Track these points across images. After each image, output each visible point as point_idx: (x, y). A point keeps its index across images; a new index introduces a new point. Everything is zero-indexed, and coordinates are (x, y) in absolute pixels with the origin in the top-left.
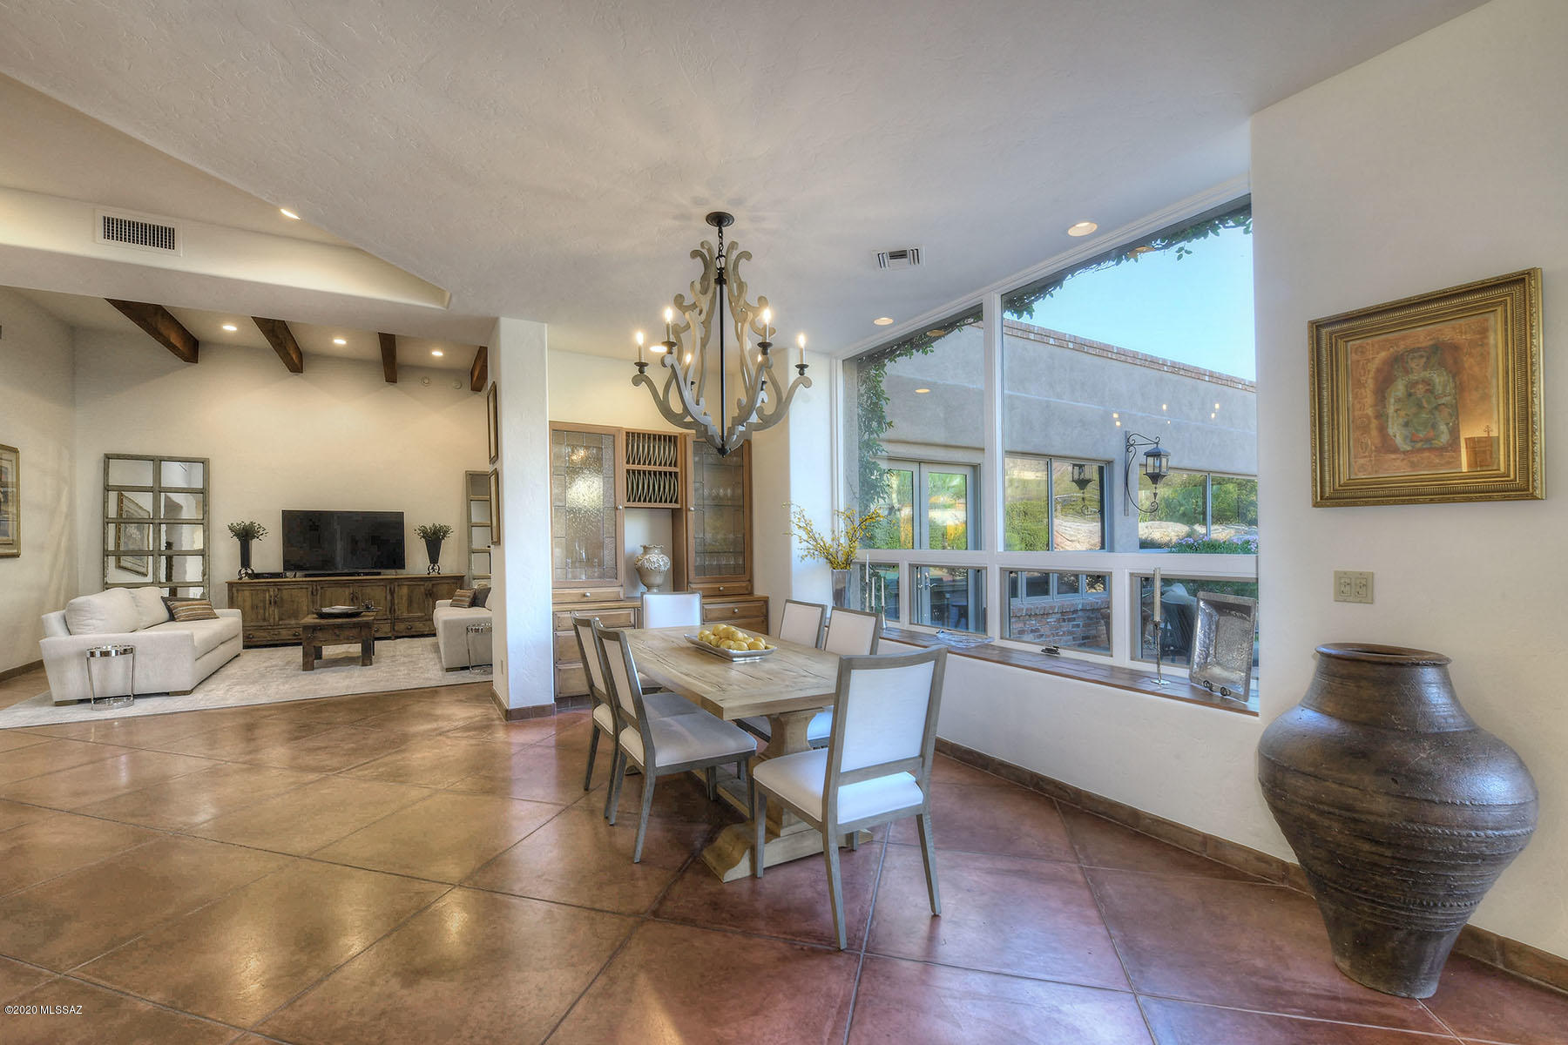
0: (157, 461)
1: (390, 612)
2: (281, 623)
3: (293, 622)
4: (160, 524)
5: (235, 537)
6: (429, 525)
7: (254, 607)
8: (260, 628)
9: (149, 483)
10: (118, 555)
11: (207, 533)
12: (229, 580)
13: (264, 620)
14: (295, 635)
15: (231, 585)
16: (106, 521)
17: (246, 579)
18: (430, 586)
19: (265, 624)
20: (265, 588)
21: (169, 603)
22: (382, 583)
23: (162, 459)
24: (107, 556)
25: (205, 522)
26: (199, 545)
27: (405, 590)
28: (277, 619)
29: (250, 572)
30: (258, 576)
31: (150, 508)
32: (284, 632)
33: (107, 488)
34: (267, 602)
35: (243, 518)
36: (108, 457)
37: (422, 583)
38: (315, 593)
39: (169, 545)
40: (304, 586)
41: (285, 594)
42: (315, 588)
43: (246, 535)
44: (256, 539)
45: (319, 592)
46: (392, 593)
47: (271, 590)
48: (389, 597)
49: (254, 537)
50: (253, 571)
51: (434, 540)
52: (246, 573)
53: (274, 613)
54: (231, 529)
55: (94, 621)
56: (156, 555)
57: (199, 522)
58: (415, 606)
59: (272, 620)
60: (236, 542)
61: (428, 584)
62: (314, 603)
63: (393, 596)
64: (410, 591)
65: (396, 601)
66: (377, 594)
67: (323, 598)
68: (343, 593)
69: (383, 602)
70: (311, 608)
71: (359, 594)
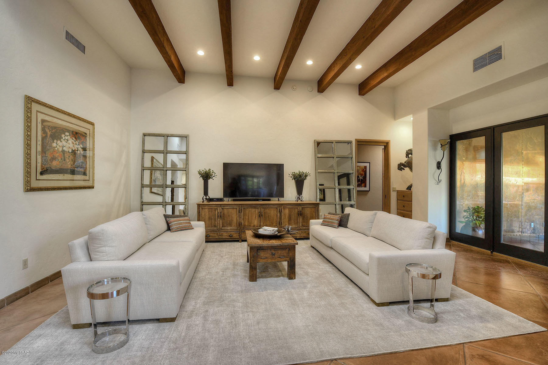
0: (166, 137)
1: (279, 225)
2: (223, 228)
3: (229, 228)
4: (166, 170)
5: (201, 178)
6: (297, 172)
7: (210, 218)
8: (213, 231)
9: (161, 148)
10: (151, 186)
11: (187, 176)
12: (198, 203)
13: (215, 226)
14: (230, 236)
15: (199, 205)
16: (143, 169)
17: (206, 202)
18: (301, 208)
19: (215, 228)
20: (216, 208)
21: (168, 219)
22: (275, 207)
23: (168, 136)
24: (143, 187)
25: (187, 169)
26: (184, 182)
27: (287, 211)
28: (221, 226)
29: (208, 197)
30: (211, 200)
31: (162, 163)
32: (225, 234)
33: (144, 152)
34: (217, 215)
35: (204, 168)
36: (145, 135)
37: (296, 207)
38: (240, 211)
39: (173, 182)
40: (235, 207)
41: (226, 211)
42: (240, 208)
43: (206, 176)
44: (211, 179)
45: (243, 211)
46: (280, 212)
47: (219, 209)
48: (278, 214)
49: (210, 178)
50: (209, 197)
51: (299, 180)
52: (206, 199)
53: (220, 222)
54: (200, 173)
55: (107, 248)
56: (164, 187)
57: (184, 169)
58: (293, 221)
59: (218, 227)
60: (202, 181)
61: (300, 208)
62: (240, 217)
63: (281, 214)
64: (290, 211)
65: (282, 217)
66: (273, 213)
67: (245, 215)
68: (254, 212)
69: (275, 217)
70: (238, 221)
71: (263, 213)
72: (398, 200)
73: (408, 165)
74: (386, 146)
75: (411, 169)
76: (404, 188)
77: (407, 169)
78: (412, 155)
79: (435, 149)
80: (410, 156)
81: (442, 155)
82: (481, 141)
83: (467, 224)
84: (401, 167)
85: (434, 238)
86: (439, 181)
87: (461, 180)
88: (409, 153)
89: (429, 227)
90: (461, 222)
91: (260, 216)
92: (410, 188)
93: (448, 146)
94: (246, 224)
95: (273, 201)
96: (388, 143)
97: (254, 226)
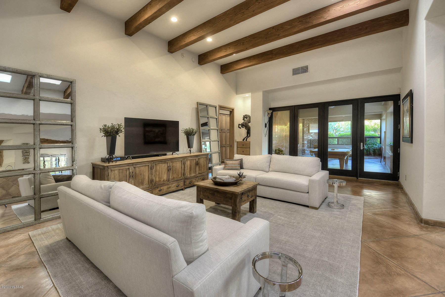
1: (183, 175)
4: (40, 124)
11: (75, 132)
15: (107, 167)
22: (180, 160)
23: (42, 76)
25: (73, 123)
27: (189, 163)
34: (128, 176)
38: (152, 168)
40: (147, 164)
42: (152, 165)
47: (131, 168)
48: (183, 166)
56: (38, 148)
58: (192, 171)
61: (197, 159)
62: (151, 174)
65: (186, 169)
66: (178, 165)
67: (156, 171)
68: (164, 167)
69: (180, 170)
70: (150, 178)
71: (171, 167)
74: (232, 112)
79: (264, 116)
80: (245, 119)
81: (268, 120)
84: (240, 126)
86: (266, 135)
88: (245, 117)
91: (169, 170)
94: (157, 180)
95: (169, 155)
96: (233, 110)
97: (164, 181)
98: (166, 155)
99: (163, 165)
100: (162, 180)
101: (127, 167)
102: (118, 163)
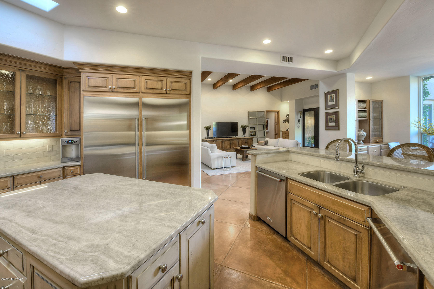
5: (206, 129)
6: (243, 125)
22: (236, 140)
37: (244, 139)
40: (221, 141)
42: (223, 141)
43: (208, 128)
44: (210, 130)
51: (244, 129)
54: (205, 127)
60: (206, 131)
61: (246, 140)
62: (223, 145)
63: (238, 143)
64: (242, 141)
65: (239, 144)
66: (235, 142)
67: (224, 144)
68: (228, 142)
69: (236, 144)
70: (222, 146)
71: (232, 142)
72: (283, 135)
73: (287, 120)
74: (278, 113)
75: (288, 122)
76: (285, 130)
77: (287, 122)
78: (289, 116)
79: (298, 115)
80: (288, 117)
81: (300, 117)
82: (313, 112)
83: (309, 143)
84: (284, 121)
85: (297, 144)
86: (299, 127)
87: (307, 126)
88: (288, 115)
89: (296, 141)
90: (307, 142)
91: (230, 144)
92: (287, 130)
93: (302, 114)
94: (225, 147)
95: (233, 137)
96: (278, 111)
97: (228, 148)
98: (231, 137)
99: (228, 141)
100: (227, 147)
101: (213, 141)
102: (210, 139)
